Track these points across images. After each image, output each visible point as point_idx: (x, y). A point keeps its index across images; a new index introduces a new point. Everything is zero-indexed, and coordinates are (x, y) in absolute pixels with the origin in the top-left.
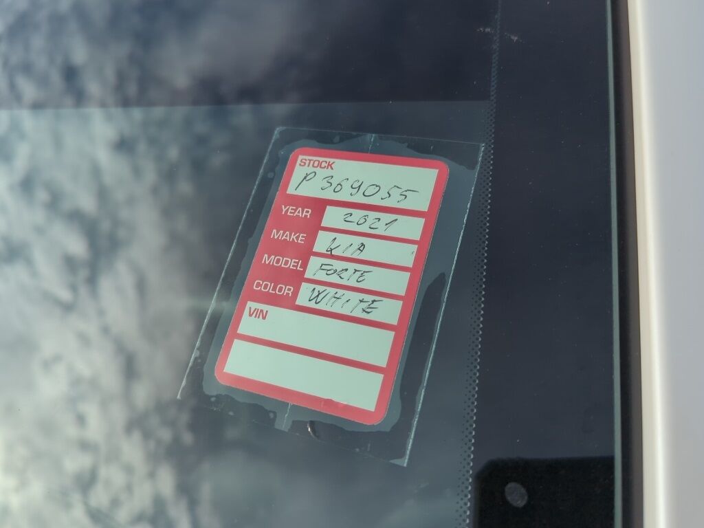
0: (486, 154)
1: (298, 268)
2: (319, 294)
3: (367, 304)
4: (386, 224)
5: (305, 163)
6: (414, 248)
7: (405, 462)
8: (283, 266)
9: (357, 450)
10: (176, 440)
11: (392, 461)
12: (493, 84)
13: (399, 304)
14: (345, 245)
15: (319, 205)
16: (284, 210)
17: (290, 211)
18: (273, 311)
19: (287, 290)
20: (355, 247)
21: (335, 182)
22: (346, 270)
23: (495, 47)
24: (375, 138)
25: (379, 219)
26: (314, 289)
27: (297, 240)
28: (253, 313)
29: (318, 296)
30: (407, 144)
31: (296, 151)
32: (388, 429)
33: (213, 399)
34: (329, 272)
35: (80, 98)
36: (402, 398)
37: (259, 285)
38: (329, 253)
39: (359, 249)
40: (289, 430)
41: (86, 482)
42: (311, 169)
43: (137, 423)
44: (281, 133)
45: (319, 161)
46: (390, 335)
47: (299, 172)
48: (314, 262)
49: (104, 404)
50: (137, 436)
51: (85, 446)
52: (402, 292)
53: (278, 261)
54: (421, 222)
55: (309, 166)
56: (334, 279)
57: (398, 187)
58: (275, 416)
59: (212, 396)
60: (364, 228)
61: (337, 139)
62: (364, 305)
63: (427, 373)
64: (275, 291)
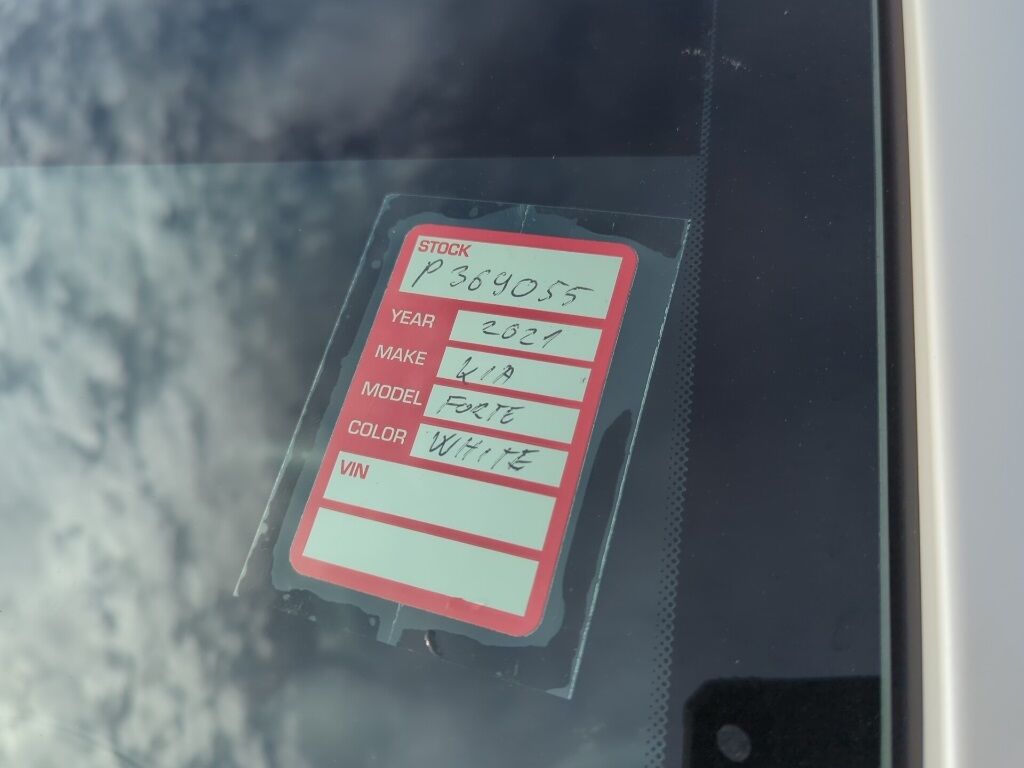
0: (693, 235)
1: (415, 403)
2: (445, 441)
3: (516, 456)
4: (546, 338)
5: (427, 247)
6: (586, 372)
7: (568, 693)
8: (392, 398)
9: (499, 674)
10: (248, 651)
11: (550, 692)
12: (704, 131)
13: (562, 457)
14: (486, 367)
15: (448, 309)
16: (395, 316)
17: (404, 317)
18: (376, 465)
19: (398, 435)
20: (500, 370)
21: (470, 274)
22: (486, 405)
23: (707, 77)
24: (530, 210)
25: (535, 331)
26: (438, 433)
27: (414, 360)
28: (347, 469)
29: (443, 444)
30: (576, 220)
31: (414, 229)
32: (544, 642)
33: (286, 597)
34: (460, 409)
35: (113, 151)
36: (566, 596)
37: (356, 427)
38: (461, 380)
39: (505, 374)
40: (398, 643)
41: (115, 713)
42: (435, 256)
43: (189, 627)
44: (391, 202)
45: (448, 244)
46: (550, 502)
47: (417, 260)
48: (439, 393)
49: (143, 599)
50: (190, 645)
51: (115, 659)
52: (568, 439)
53: (385, 391)
54: (596, 334)
55: (432, 251)
56: (468, 418)
57: (563, 283)
58: (378, 623)
59: (286, 593)
60: (513, 344)
61: (474, 211)
62: (511, 458)
63: (604, 560)
64: (380, 435)
